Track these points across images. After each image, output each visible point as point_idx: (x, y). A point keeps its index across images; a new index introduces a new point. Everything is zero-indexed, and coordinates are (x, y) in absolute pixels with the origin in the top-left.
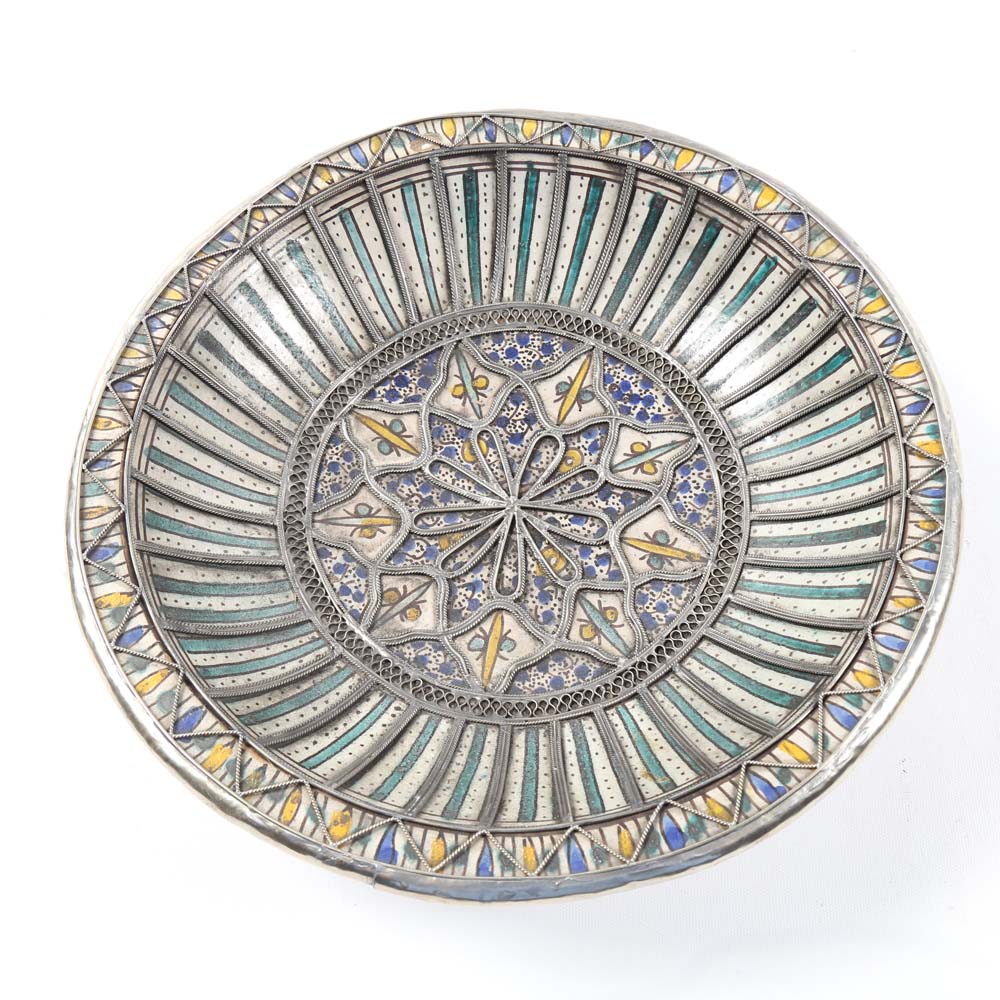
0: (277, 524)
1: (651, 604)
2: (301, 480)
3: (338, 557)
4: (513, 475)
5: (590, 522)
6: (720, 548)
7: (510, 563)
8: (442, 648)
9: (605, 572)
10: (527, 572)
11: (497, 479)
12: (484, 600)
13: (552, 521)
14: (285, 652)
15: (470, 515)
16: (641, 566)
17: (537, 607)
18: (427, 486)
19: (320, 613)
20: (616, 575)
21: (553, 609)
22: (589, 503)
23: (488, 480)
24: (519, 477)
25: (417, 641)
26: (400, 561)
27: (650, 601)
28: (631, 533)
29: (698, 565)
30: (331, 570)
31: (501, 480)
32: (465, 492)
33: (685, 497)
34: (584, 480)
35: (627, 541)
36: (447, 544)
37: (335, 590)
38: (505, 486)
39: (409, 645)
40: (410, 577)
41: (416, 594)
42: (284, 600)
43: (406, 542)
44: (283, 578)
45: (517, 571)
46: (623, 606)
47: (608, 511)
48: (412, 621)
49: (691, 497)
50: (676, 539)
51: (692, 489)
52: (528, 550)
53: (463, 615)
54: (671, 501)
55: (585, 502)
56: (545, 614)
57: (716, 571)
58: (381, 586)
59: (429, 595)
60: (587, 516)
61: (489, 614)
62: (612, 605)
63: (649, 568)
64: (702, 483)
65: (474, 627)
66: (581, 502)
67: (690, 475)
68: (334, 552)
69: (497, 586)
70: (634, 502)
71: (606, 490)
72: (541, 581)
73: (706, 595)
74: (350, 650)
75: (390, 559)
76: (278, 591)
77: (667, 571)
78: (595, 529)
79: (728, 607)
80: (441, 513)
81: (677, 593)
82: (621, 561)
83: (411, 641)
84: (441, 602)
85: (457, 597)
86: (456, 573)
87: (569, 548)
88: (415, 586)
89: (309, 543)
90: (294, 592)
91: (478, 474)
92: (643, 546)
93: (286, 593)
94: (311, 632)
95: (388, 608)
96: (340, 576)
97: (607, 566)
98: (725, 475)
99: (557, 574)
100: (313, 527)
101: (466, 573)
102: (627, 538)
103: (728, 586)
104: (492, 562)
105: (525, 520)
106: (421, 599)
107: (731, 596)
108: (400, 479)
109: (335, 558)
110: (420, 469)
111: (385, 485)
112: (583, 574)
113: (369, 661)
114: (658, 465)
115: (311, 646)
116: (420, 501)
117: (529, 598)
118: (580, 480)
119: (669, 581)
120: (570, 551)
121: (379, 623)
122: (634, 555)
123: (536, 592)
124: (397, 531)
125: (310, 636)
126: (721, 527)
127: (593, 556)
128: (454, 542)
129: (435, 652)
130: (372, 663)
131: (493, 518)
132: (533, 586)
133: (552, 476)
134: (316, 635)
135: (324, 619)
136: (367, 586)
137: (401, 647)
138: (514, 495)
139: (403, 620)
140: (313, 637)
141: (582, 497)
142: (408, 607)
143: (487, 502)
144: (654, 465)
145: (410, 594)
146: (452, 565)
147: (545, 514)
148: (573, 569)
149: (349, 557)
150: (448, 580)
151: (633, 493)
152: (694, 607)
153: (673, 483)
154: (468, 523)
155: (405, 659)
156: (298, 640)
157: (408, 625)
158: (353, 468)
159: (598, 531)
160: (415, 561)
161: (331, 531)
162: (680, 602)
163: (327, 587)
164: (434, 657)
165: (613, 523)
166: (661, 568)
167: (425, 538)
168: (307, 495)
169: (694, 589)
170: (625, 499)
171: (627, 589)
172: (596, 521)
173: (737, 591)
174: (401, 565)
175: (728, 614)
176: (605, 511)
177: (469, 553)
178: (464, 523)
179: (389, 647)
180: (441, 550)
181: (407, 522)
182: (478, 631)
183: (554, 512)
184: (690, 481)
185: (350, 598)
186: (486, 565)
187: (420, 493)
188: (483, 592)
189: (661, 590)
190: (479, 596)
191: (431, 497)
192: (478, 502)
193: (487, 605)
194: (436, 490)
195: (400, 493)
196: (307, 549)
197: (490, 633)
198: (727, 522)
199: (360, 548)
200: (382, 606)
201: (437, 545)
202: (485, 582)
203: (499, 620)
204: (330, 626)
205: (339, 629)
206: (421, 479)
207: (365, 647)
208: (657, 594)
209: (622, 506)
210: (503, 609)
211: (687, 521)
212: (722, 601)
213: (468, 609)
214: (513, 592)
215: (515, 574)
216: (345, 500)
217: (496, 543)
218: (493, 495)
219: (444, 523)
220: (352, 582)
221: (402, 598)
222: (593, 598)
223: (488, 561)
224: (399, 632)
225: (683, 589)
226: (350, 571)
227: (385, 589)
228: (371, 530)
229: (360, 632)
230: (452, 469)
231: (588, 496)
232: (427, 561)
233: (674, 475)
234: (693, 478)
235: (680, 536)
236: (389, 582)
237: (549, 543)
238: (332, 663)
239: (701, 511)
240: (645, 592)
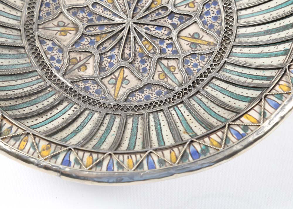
0: (21, 29)
1: (191, 64)
2: (32, 10)
3: (50, 44)
4: (130, 9)
5: (164, 29)
6: (223, 39)
7: (128, 47)
8: (96, 83)
9: (170, 50)
10: (135, 51)
11: (123, 10)
12: (116, 63)
13: (147, 29)
14: (24, 83)
15: (110, 26)
16: (187, 48)
17: (139, 66)
18: (91, 13)
19: (41, 67)
20: (175, 52)
21: (146, 67)
22: (164, 21)
23: (118, 11)
24: (132, 9)
25: (85, 80)
26: (78, 46)
27: (190, 63)
28: (183, 34)
29: (212, 47)
30: (46, 49)
31: (124, 11)
32: (108, 16)
33: (208, 18)
34: (162, 11)
35: (181, 37)
36: (99, 39)
37: (48, 58)
38: (126, 13)
39: (81, 82)
40: (82, 53)
41: (85, 60)
42: (24, 62)
43: (81, 38)
44: (24, 52)
45: (131, 51)
46: (178, 65)
47: (173, 24)
48: (83, 71)
49: (210, 17)
50: (203, 36)
51: (211, 14)
52: (136, 42)
53: (106, 69)
54: (201, 19)
55: (162, 20)
56: (143, 69)
57: (220, 49)
58: (69, 57)
59: (91, 60)
60: (163, 27)
61: (118, 69)
62: (173, 65)
63: (190, 49)
64: (215, 11)
65: (111, 74)
66: (160, 21)
67: (210, 8)
68: (48, 42)
69: (122, 57)
70: (184, 20)
71: (172, 15)
72: (141, 55)
73: (215, 60)
74: (54, 84)
75: (73, 45)
76: (22, 58)
77: (198, 50)
78: (166, 32)
79: (225, 64)
80: (97, 25)
81: (203, 59)
82: (177, 46)
83: (82, 80)
84: (96, 64)
85: (103, 62)
86: (103, 51)
87: (155, 41)
88: (85, 57)
89: (36, 38)
90: (29, 58)
91: (114, 8)
92: (188, 39)
93: (25, 59)
94: (36, 76)
95: (72, 66)
96: (50, 52)
97: (171, 48)
98: (226, 7)
99: (149, 52)
100: (38, 30)
101: (108, 52)
102: (180, 36)
103: (225, 55)
104: (120, 47)
105: (135, 29)
106: (87, 62)
107: (226, 59)
108: (78, 11)
109: (48, 45)
110: (87, 6)
111: (71, 13)
112: (161, 52)
113: (63, 88)
114: (196, 4)
115: (36, 82)
116: (87, 20)
117: (136, 62)
118: (160, 11)
119: (199, 54)
120: (155, 42)
121: (68, 72)
122: (184, 43)
123: (139, 59)
124: (77, 33)
125: (36, 77)
126: (223, 30)
127: (165, 44)
128: (103, 38)
129: (93, 85)
130: (64, 89)
131: (120, 27)
132: (138, 57)
133: (148, 9)
134: (39, 77)
135: (43, 70)
136: (63, 56)
137: (78, 83)
138: (130, 17)
139: (79, 71)
140: (38, 78)
141: (161, 18)
142: (82, 65)
143: (118, 20)
144: (194, 4)
145: (82, 60)
146: (101, 48)
147: (144, 26)
148: (156, 49)
149: (54, 44)
150: (100, 54)
151: (184, 16)
152: (210, 64)
153: (202, 12)
154: (109, 30)
155: (79, 88)
156: (31, 79)
157: (81, 73)
158: (56, 5)
159: (168, 33)
160: (85, 46)
161: (46, 33)
162: (204, 63)
163: (44, 57)
164: (93, 87)
165: (175, 29)
166: (196, 48)
167: (90, 36)
168: (35, 16)
169: (210, 57)
170: (180, 19)
171: (180, 58)
172: (167, 29)
173: (230, 57)
174: (78, 48)
175: (225, 67)
176: (171, 24)
177: (109, 43)
178: (107, 30)
179: (72, 82)
180: (97, 42)
181: (81, 30)
182: (112, 76)
183: (148, 25)
184: (210, 11)
185: (55, 61)
186: (117, 48)
187: (87, 17)
188: (116, 60)
189: (195, 58)
190: (114, 61)
191: (92, 19)
192: (114, 21)
193: (116, 65)
194: (95, 16)
195: (78, 17)
196: (35, 40)
197: (118, 77)
198: (226, 28)
199: (60, 40)
200: (69, 65)
201: (95, 39)
202: (117, 55)
203: (122, 72)
204: (46, 73)
205: (49, 75)
206: (88, 10)
207: (61, 82)
208: (194, 60)
209: (179, 22)
210: (124, 67)
211: (208, 28)
212: (223, 62)
213: (108, 67)
214: (128, 59)
215: (130, 52)
216: (53, 19)
217: (121, 39)
218: (121, 17)
219: (98, 30)
220: (56, 55)
221: (78, 62)
222: (165, 62)
223: (118, 46)
224: (77, 76)
225: (205, 57)
226: (55, 50)
227: (71, 58)
228: (65, 32)
229: (59, 76)
230: (102, 6)
231: (163, 18)
232: (90, 46)
233: (203, 8)
234: (212, 9)
235: (205, 34)
236: (73, 55)
237: (145, 39)
238: (46, 89)
239: (215, 24)
240: (188, 59)
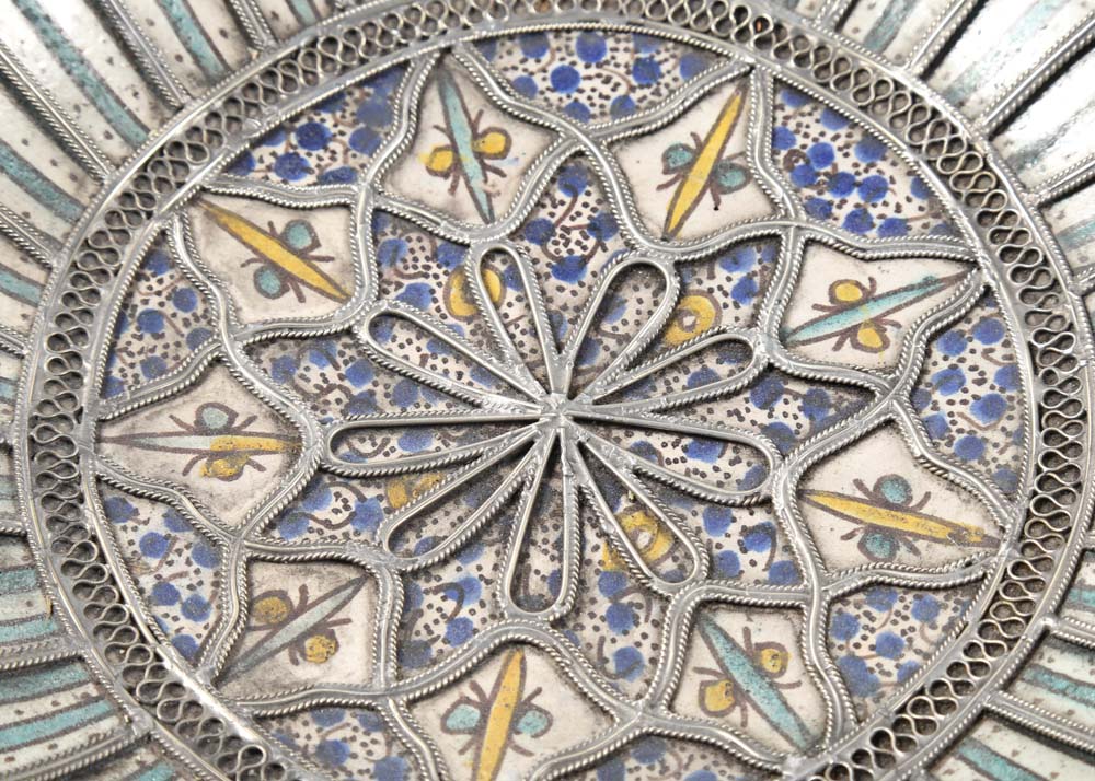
0: (13, 442)
1: (864, 638)
2: (73, 348)
3: (153, 518)
4: (559, 348)
5: (730, 454)
6: (1029, 514)
7: (545, 541)
8: (382, 726)
9: (762, 564)
10: (584, 562)
11: (523, 355)
12: (484, 621)
13: (645, 451)
14: (17, 724)
15: (460, 434)
16: (844, 553)
17: (602, 640)
18: (367, 365)
19: (105, 641)
20: (787, 573)
21: (638, 644)
22: (730, 414)
23: (501, 357)
24: (571, 352)
25: (325, 709)
26: (295, 531)
27: (862, 632)
28: (824, 480)
29: (976, 552)
30: (136, 547)
31: (532, 358)
32: (449, 384)
33: (951, 402)
34: (719, 362)
35: (815, 498)
36: (402, 496)
37: (141, 591)
38: (540, 371)
39: (307, 716)
40: (315, 567)
41: (329, 605)
42: (23, 611)
43: (310, 491)
44: (22, 563)
45: (561, 560)
46: (799, 640)
47: (775, 432)
48: (318, 663)
49: (964, 402)
50: (928, 495)
51: (969, 385)
52: (587, 514)
53: (434, 653)
54: (918, 411)
55: (720, 410)
56: (622, 655)
57: (1018, 567)
58: (250, 585)
59: (358, 607)
60: (725, 441)
61: (494, 653)
62: (777, 639)
63: (863, 558)
64: (991, 371)
65: (457, 681)
66: (710, 411)
67: (965, 354)
68: (145, 509)
69: (514, 591)
70: (832, 412)
71: (768, 383)
72: (614, 583)
73: (993, 620)
74: (170, 725)
75: (271, 526)
76: (10, 591)
77: (905, 566)
78: (740, 471)
79: (1044, 648)
80: (392, 428)
81: (927, 614)
82: (798, 541)
83: (312, 708)
84: (384, 624)
85: (421, 613)
86: (422, 561)
87: (682, 511)
88: (327, 588)
89: (87, 487)
90: (45, 594)
91: (480, 344)
92: (851, 510)
93: (26, 597)
94: (80, 684)
95: (262, 634)
96: (153, 562)
97: (767, 553)
98: (1046, 353)
99: (651, 569)
100: (97, 451)
101: (444, 562)
102: (812, 492)
103: (1045, 600)
104: (505, 538)
105: (582, 448)
106: (340, 615)
107: (1050, 622)
108: (301, 352)
109: (146, 522)
110: (349, 332)
111: (267, 364)
112: (711, 569)
113: (213, 751)
114: (891, 332)
115: (78, 714)
116: (345, 400)
117: (585, 620)
118: (711, 362)
119: (908, 588)
120: (683, 518)
121: (241, 666)
122: (830, 528)
123: (603, 605)
124: (290, 465)
125: (79, 692)
126: (1032, 470)
127: (734, 529)
128: (420, 491)
129: (367, 733)
130: (220, 753)
131: (510, 441)
132: (596, 593)
133: (648, 351)
134: (92, 690)
135: (113, 656)
136: (216, 584)
137: (288, 722)
138: (558, 391)
139: (295, 662)
140: (86, 695)
141: (714, 399)
142: (313, 631)
143: (497, 405)
144: (881, 331)
145: (315, 604)
146: (412, 542)
147: (628, 435)
148: (688, 556)
149: (177, 520)
150: (402, 574)
151: (831, 393)
152: (964, 645)
153: (923, 372)
154: (455, 451)
155: (296, 748)
156: (50, 699)
157: (306, 672)
158: (194, 325)
159: (748, 475)
160: (328, 532)
161: (139, 461)
162: (934, 635)
163: (124, 584)
164: (364, 745)
165: (784, 457)
166: (892, 555)
167: (355, 483)
168: (86, 380)
169: (966, 606)
170: (811, 406)
171: (809, 604)
172: (745, 454)
173: (1067, 612)
174: (298, 540)
175: (1044, 663)
176: (768, 431)
177: (454, 517)
178: (444, 450)
179: (260, 720)
180: (389, 511)
181: (315, 447)
182: (465, 689)
183: (649, 430)
184: (964, 367)
185: (176, 610)
186: (492, 544)
187: (347, 383)
188: (482, 604)
189: (889, 607)
190: (472, 612)
191: (372, 393)
192: (479, 406)
193: (487, 634)
194: (383, 379)
195: (302, 383)
196: (81, 499)
197: (494, 694)
198: (1048, 457)
199: (204, 500)
200: (248, 629)
201: (380, 498)
202: (488, 582)
203: (515, 668)
204: (127, 672)
205: (147, 678)
206: (350, 353)
207: (204, 718)
208: (880, 616)
209: (804, 420)
210: (523, 643)
211: (954, 455)
212: (1030, 634)
213: (446, 641)
214: (548, 605)
215: (556, 565)
216: (174, 396)
217: (515, 497)
218: (513, 390)
219: (399, 451)
220: (182, 575)
221: (295, 614)
222: (732, 622)
223: (495, 535)
224: (285, 687)
225: (939, 607)
226: (179, 552)
227: (257, 593)
228: (231, 462)
229: (195, 686)
230: (422, 332)
231: (728, 396)
232: (357, 533)
233: (928, 353)
234: (971, 360)
235: (935, 487)
236: (268, 578)
237: (635, 499)
238: (126, 753)
239: (988, 434)
240: (851, 610)
